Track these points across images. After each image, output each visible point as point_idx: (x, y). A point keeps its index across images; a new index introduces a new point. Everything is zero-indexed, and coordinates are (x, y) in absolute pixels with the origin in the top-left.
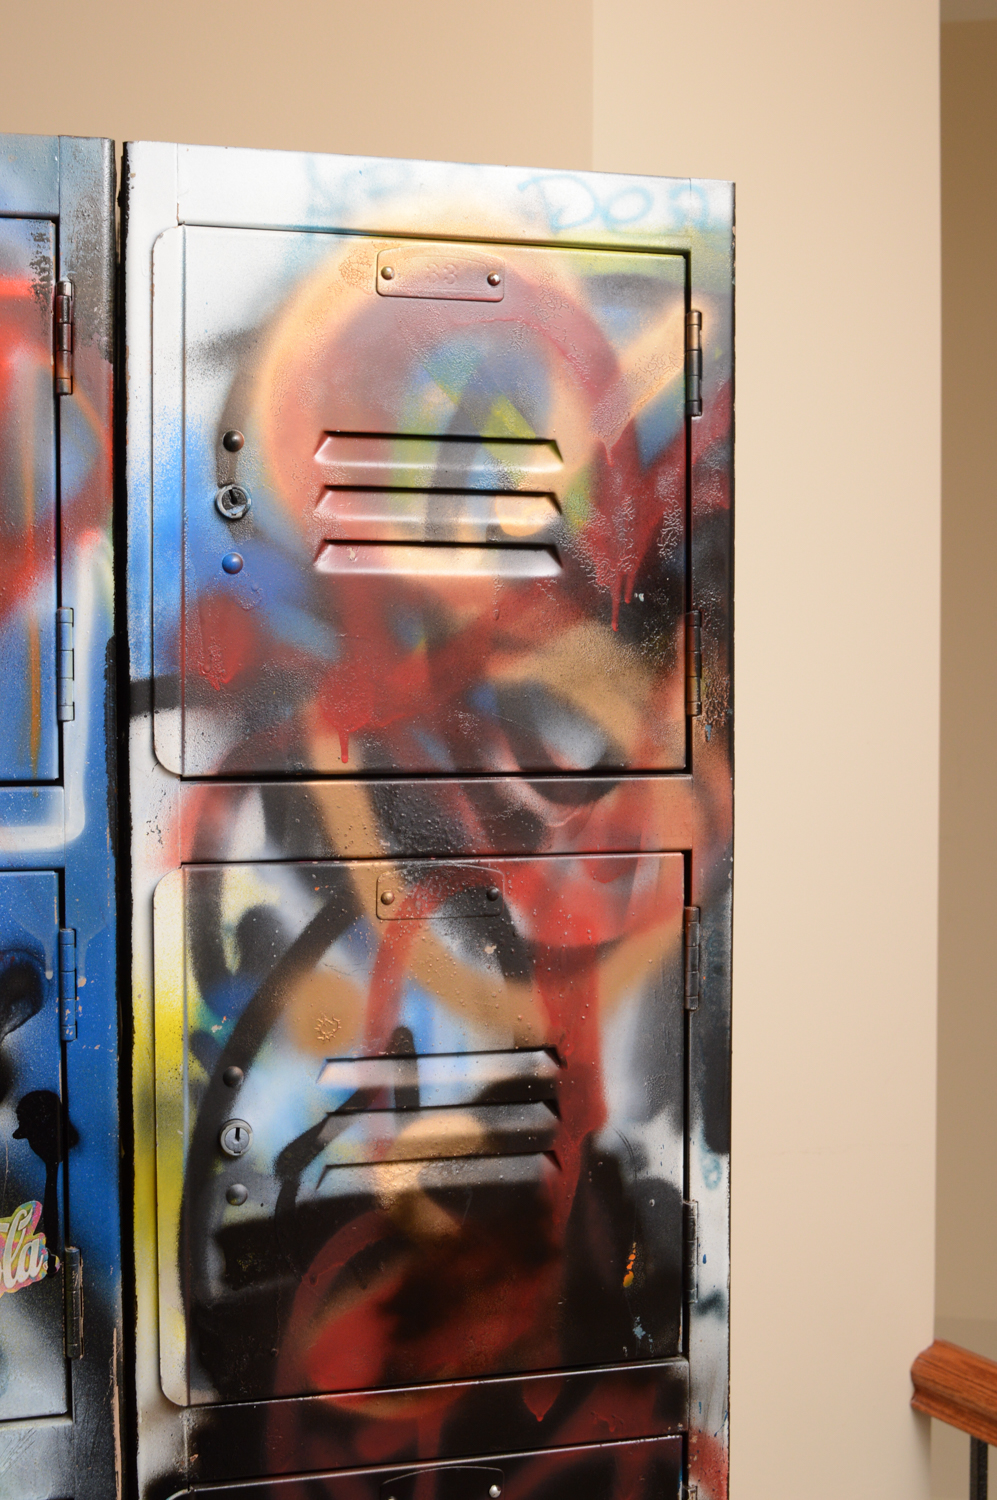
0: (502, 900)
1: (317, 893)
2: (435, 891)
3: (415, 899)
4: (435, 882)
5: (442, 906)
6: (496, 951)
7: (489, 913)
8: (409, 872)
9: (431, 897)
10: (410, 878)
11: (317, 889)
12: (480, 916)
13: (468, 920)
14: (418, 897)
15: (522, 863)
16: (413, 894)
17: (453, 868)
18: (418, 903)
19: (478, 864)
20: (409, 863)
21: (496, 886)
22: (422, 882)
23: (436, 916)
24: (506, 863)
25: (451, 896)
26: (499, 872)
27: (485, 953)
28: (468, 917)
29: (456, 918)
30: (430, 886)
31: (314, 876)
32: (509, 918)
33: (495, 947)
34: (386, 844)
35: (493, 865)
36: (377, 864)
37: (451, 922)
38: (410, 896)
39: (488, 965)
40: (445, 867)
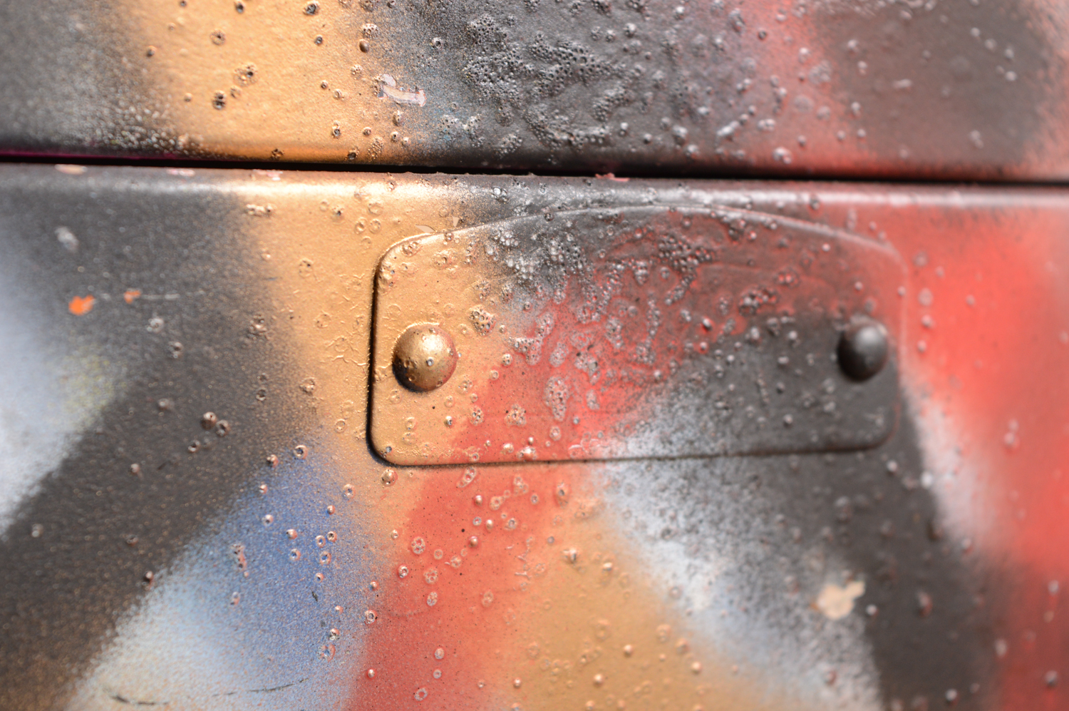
0: (895, 377)
1: (83, 326)
2: (630, 331)
3: (545, 368)
4: (633, 291)
5: (658, 403)
6: (860, 603)
7: (846, 435)
8: (522, 234)
9: (614, 357)
10: (525, 264)
11: (83, 306)
12: (807, 451)
13: (761, 466)
14: (558, 356)
15: (974, 215)
16: (538, 342)
17: (711, 223)
18: (557, 387)
19: (808, 212)
20: (523, 191)
21: (876, 317)
22: (578, 288)
23: (632, 447)
24: (914, 213)
25: (695, 355)
26: (888, 249)
27: (819, 617)
28: (760, 452)
29: (710, 458)
30: (611, 308)
31: (66, 236)
32: (914, 460)
33: (857, 589)
34: (407, 97)
35: (867, 220)
36: (376, 188)
37: (691, 477)
38: (522, 353)
39: (824, 667)
40: (674, 219)
